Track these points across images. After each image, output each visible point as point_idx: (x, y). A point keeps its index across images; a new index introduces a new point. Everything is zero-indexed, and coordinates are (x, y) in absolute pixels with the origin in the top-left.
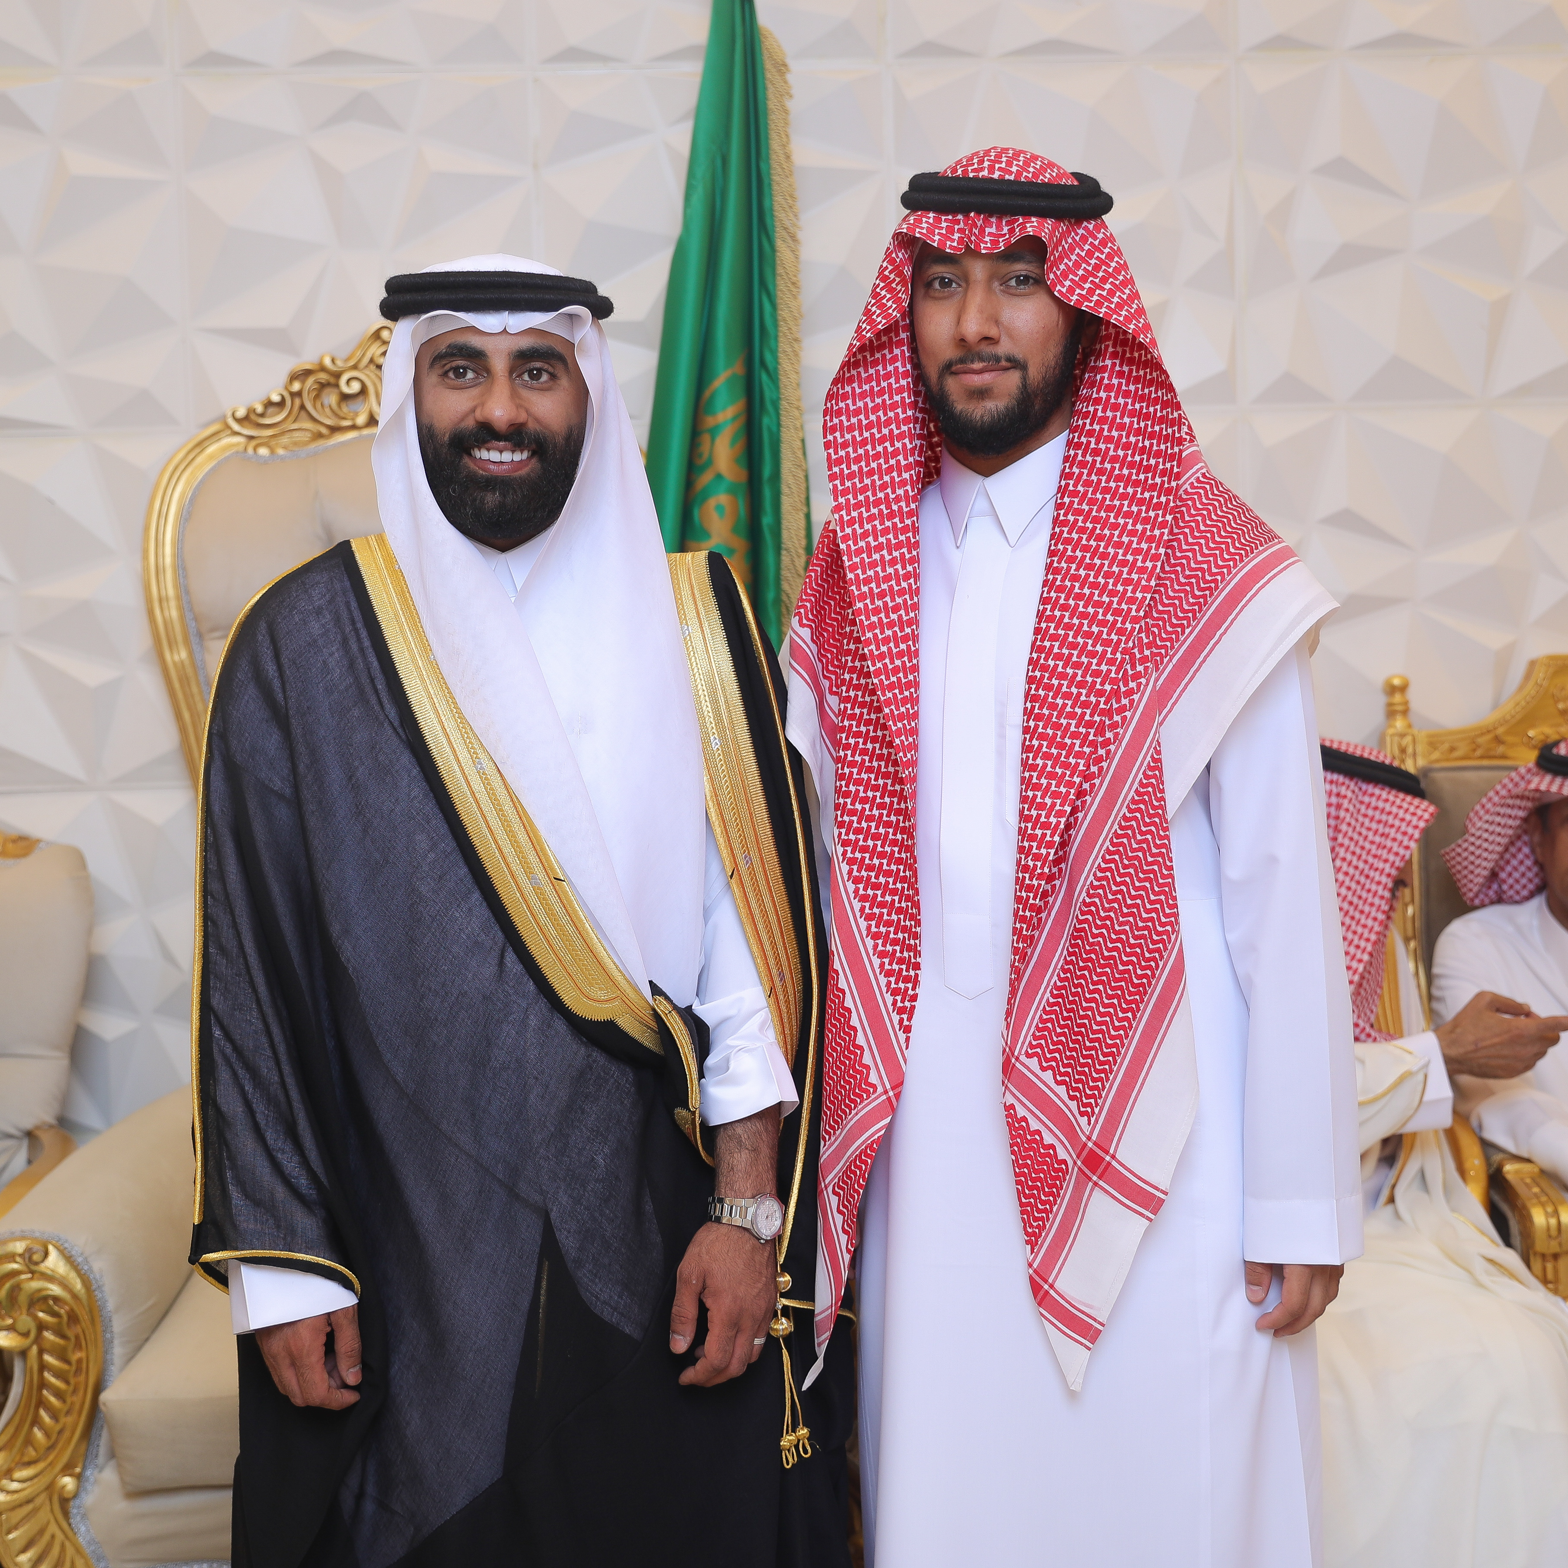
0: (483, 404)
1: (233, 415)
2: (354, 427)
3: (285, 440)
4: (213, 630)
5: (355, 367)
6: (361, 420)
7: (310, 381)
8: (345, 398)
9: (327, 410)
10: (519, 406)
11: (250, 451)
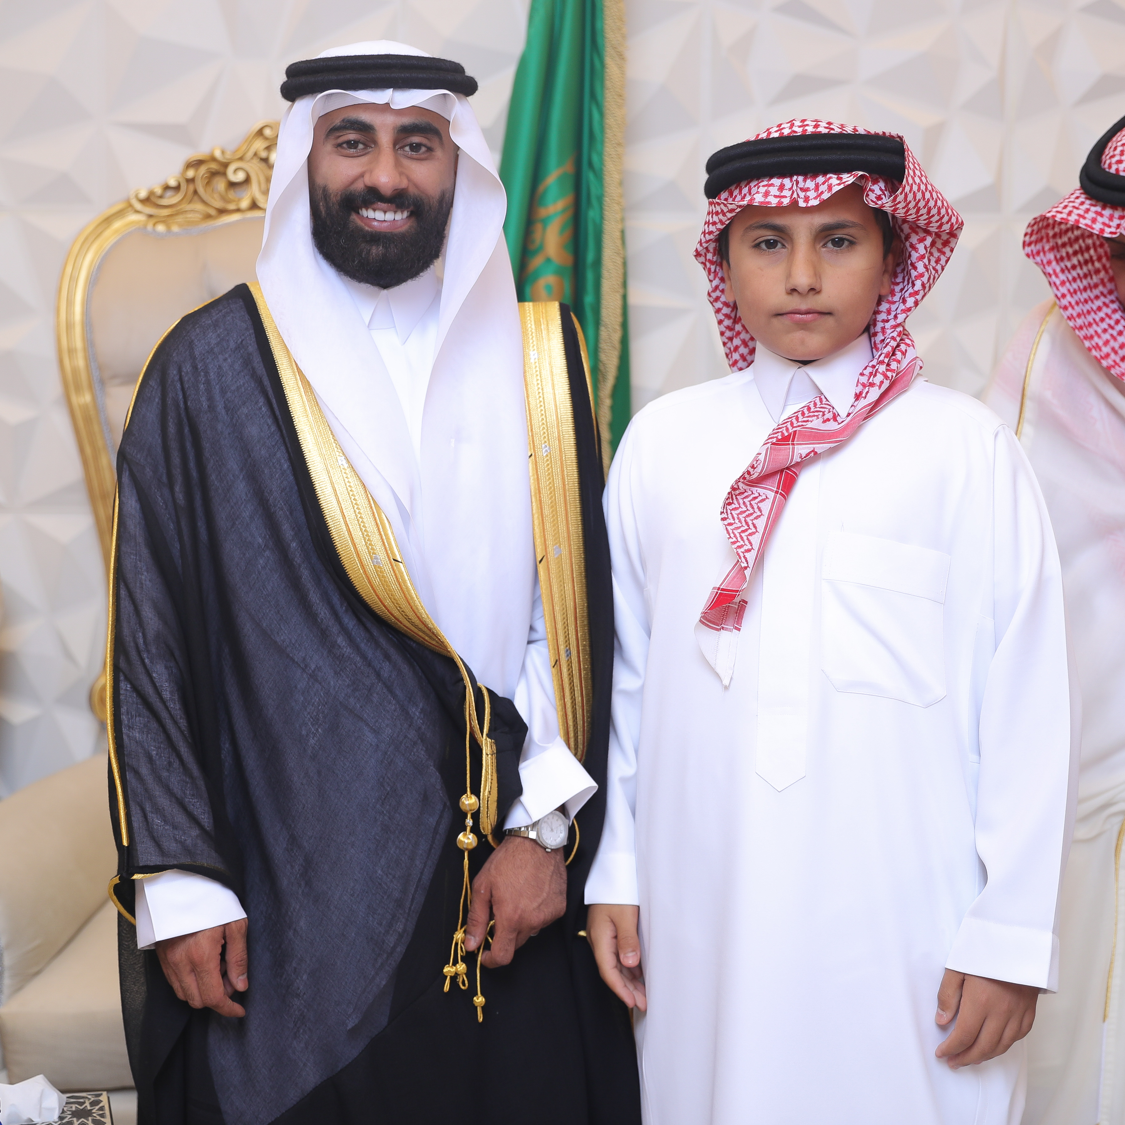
0: (371, 171)
1: (137, 197)
2: (238, 210)
3: (180, 219)
4: (114, 377)
5: (241, 159)
6: (245, 204)
7: (203, 170)
8: (232, 185)
9: (216, 196)
10: (401, 174)
11: (150, 227)
